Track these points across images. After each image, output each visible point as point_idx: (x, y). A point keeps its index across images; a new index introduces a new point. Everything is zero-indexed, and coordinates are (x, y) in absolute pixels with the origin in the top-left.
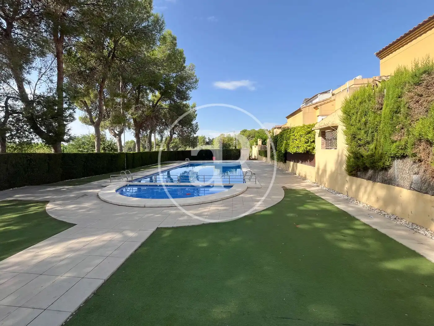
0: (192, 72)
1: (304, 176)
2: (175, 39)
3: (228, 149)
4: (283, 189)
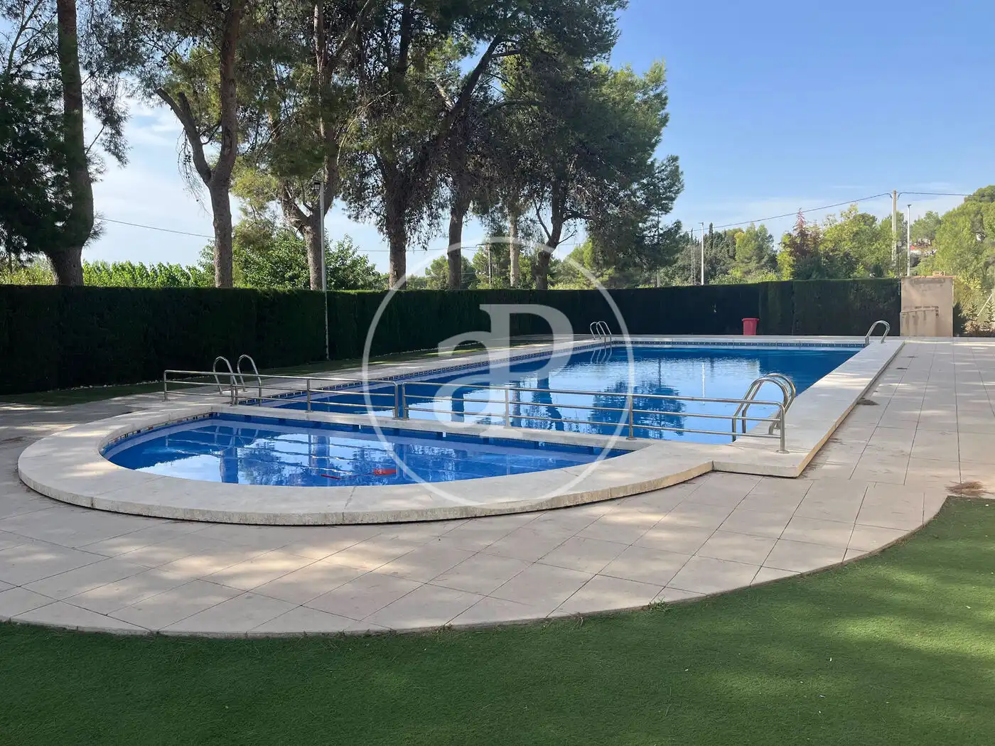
3: (831, 280)
4: (949, 498)
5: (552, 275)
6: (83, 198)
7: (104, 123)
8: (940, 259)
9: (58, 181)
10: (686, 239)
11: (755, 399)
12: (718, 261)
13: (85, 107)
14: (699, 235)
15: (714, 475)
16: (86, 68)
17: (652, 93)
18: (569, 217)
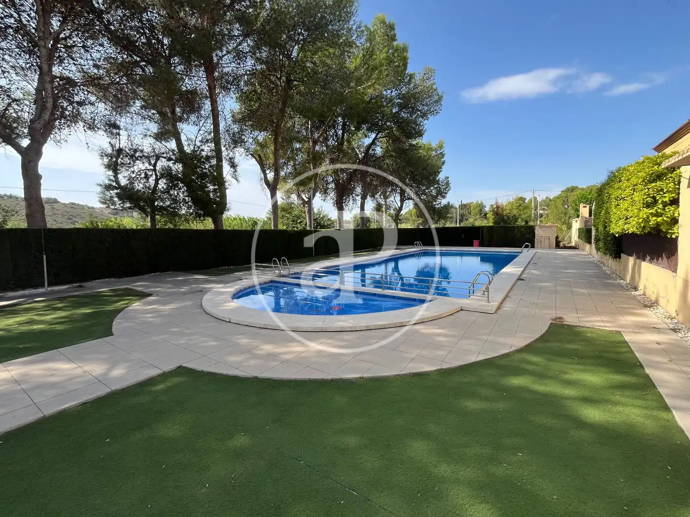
0: (428, 83)
1: (653, 298)
2: (391, 27)
3: (508, 225)
4: (551, 323)
5: (400, 220)
6: (223, 196)
7: (231, 167)
8: (551, 217)
9: (215, 190)
10: (452, 207)
11: (477, 282)
12: (464, 215)
13: (224, 161)
14: (457, 205)
15: (462, 312)
16: (224, 147)
17: (439, 152)
18: (406, 200)
